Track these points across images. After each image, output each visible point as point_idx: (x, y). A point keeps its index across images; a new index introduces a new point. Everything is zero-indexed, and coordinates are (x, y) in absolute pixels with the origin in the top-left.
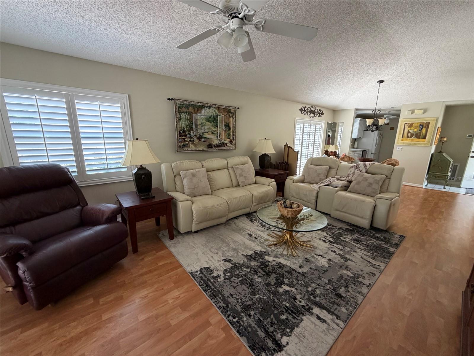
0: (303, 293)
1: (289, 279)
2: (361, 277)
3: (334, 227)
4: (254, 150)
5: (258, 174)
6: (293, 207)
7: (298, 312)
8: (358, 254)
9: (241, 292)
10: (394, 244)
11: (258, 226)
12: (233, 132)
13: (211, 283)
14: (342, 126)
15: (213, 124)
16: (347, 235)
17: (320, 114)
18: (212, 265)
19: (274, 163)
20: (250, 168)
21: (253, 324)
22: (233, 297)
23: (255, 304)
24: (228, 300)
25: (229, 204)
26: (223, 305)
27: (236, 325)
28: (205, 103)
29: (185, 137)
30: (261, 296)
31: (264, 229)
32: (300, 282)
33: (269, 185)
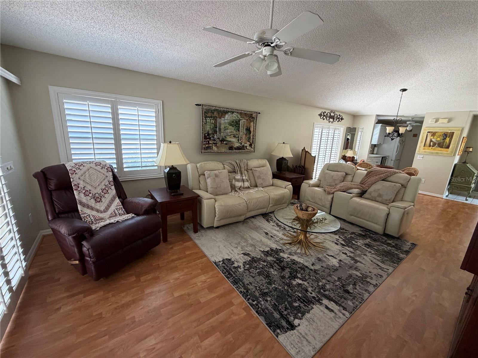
0: (314, 287)
1: (302, 274)
2: (369, 278)
3: (346, 232)
4: (273, 154)
5: (275, 176)
6: (308, 210)
7: (309, 301)
8: (369, 257)
9: (259, 281)
10: (404, 251)
11: (274, 226)
12: (253, 136)
13: (232, 271)
14: (362, 131)
15: (235, 128)
16: (359, 240)
17: (339, 120)
18: (233, 257)
19: (291, 167)
20: (268, 170)
21: (270, 308)
22: (252, 285)
23: (271, 292)
24: (248, 287)
25: (248, 204)
26: (244, 290)
27: (255, 307)
28: (229, 109)
29: (209, 140)
30: (277, 286)
31: (279, 229)
32: (311, 277)
33: (285, 188)
